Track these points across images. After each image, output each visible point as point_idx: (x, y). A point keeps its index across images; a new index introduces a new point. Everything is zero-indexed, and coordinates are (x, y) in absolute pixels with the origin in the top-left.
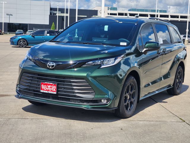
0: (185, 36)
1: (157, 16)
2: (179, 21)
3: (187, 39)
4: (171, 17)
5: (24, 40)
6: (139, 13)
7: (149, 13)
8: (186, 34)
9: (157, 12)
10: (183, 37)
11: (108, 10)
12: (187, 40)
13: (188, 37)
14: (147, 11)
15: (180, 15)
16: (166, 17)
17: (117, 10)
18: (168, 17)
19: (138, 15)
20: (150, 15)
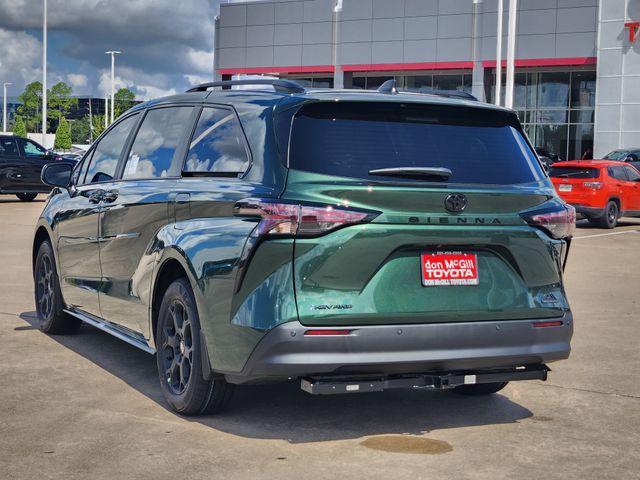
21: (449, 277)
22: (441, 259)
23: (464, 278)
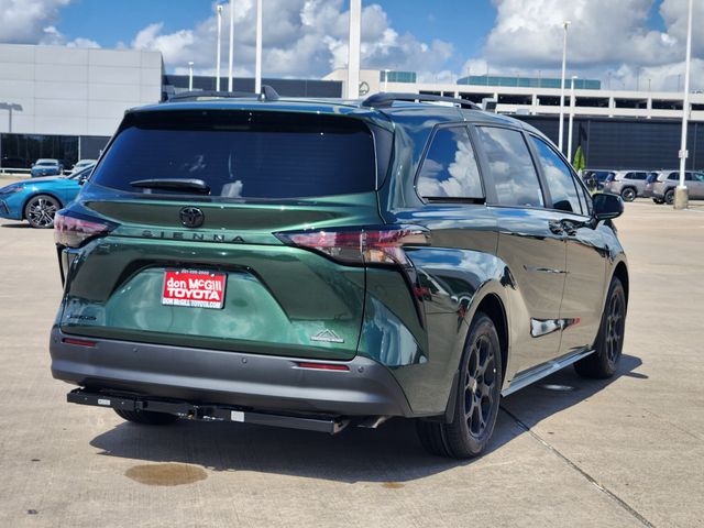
0: (675, 177)
1: (567, 103)
2: (649, 117)
3: (682, 185)
4: (617, 106)
5: (47, 198)
6: (497, 90)
7: (534, 92)
8: (679, 168)
9: (568, 86)
10: (669, 178)
11: (382, 80)
12: (684, 190)
13: (688, 177)
14: (526, 82)
15: (650, 97)
16: (597, 106)
17: (414, 81)
18: (606, 105)
19: (495, 99)
20: (538, 97)
21: (192, 298)
22: (185, 278)
23: (208, 300)
